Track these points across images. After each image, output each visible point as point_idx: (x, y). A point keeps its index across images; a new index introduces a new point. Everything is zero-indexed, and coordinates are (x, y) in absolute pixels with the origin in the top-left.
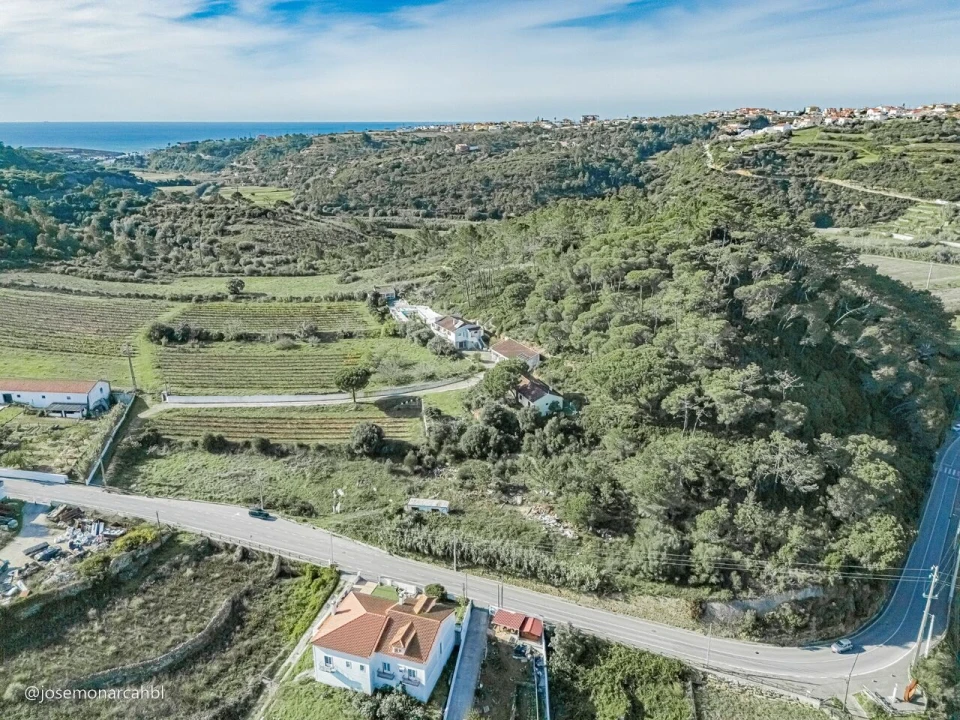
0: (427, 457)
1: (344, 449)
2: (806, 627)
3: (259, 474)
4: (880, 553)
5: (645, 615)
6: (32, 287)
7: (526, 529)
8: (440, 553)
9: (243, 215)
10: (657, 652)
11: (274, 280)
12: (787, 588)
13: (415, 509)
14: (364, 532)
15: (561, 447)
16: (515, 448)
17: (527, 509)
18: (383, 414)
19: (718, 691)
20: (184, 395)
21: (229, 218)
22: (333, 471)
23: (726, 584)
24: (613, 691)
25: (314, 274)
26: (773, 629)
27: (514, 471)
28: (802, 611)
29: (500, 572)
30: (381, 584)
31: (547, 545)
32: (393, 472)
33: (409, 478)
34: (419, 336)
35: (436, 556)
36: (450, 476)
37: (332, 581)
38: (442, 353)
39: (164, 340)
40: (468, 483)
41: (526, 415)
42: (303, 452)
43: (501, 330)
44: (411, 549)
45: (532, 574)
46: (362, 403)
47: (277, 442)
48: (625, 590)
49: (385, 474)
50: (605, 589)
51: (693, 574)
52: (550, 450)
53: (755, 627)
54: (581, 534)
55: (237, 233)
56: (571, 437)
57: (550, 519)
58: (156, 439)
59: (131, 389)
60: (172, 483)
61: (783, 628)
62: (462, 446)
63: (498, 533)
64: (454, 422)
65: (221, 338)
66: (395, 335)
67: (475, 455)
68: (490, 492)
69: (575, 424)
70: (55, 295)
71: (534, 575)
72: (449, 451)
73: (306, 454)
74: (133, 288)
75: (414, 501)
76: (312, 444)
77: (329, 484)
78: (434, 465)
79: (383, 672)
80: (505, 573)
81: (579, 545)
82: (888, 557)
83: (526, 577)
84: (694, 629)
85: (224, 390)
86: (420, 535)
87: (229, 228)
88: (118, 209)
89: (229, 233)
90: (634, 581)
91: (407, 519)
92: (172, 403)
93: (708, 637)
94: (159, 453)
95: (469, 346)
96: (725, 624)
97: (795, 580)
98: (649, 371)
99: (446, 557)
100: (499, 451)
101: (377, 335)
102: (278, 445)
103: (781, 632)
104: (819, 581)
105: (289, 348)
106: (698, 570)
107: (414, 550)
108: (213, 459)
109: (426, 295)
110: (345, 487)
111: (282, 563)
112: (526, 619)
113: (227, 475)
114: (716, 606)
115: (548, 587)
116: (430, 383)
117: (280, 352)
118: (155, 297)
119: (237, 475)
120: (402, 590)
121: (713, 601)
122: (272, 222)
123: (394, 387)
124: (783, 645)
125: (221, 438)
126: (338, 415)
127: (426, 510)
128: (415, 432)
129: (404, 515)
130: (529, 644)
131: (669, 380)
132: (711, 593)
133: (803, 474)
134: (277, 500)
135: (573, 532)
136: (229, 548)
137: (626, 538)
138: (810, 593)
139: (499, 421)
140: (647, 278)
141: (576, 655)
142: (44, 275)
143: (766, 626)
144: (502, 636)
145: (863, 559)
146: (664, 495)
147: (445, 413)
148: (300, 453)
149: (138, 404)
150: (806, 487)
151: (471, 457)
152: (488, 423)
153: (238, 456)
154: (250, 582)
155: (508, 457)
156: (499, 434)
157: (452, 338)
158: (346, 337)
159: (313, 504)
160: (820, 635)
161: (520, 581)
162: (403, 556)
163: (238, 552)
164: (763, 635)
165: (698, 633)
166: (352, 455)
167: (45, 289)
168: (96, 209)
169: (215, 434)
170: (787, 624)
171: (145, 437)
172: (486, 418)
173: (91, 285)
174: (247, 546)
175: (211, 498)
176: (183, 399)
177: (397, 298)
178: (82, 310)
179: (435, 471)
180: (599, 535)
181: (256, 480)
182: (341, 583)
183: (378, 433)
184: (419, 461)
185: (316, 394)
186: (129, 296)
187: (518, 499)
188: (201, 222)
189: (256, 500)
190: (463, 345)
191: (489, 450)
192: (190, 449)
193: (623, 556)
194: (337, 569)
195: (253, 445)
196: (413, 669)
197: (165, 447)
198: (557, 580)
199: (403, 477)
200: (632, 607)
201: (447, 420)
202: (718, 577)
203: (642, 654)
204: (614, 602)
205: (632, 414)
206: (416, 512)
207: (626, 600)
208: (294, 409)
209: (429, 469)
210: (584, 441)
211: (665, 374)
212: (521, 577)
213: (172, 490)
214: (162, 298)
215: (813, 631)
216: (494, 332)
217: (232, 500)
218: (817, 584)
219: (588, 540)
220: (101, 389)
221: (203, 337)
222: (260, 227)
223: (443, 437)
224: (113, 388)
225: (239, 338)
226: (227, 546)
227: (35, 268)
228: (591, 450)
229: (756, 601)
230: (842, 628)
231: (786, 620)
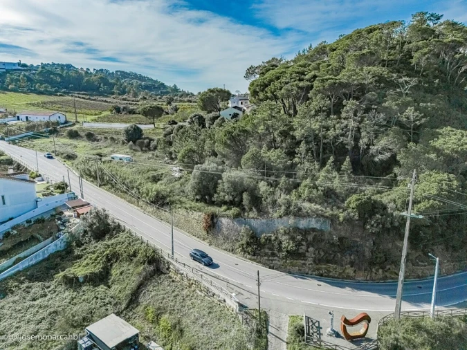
2: (302, 256)
8: (93, 174)
12: (287, 213)
19: (173, 281)
23: (239, 204)
24: (96, 260)
26: (267, 251)
28: (299, 237)
35: (93, 177)
48: (172, 203)
50: (160, 201)
51: (216, 192)
54: (185, 176)
57: (176, 169)
61: (276, 251)
96: (228, 238)
97: (299, 208)
103: (273, 255)
104: (328, 215)
106: (220, 188)
112: (88, 204)
114: (224, 221)
121: (223, 216)
124: (272, 268)
132: (225, 211)
135: (181, 174)
138: (313, 223)
143: (261, 246)
144: (68, 214)
146: (229, 139)
160: (318, 269)
164: (255, 254)
170: (280, 250)
200: (172, 217)
202: (234, 197)
203: (138, 240)
207: (171, 212)
215: (310, 261)
218: (324, 217)
229: (258, 221)
230: (350, 271)
231: (280, 243)
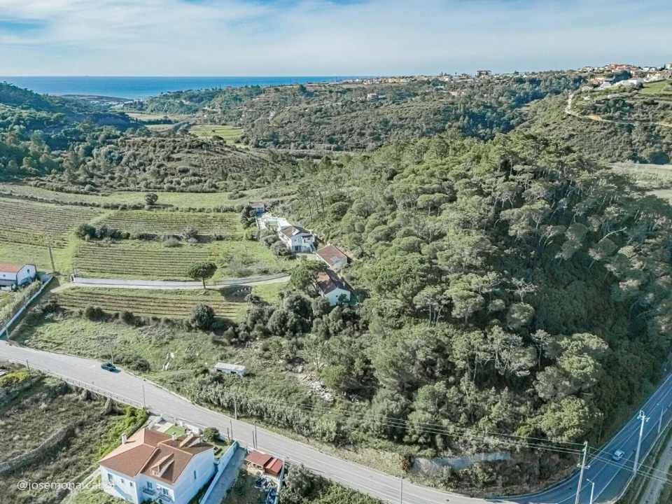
0: (242, 332)
1: (184, 323)
2: (493, 483)
3: (119, 337)
4: (565, 429)
5: (369, 464)
6: (10, 196)
7: (296, 391)
8: (226, 405)
9: (185, 146)
10: (365, 493)
11: (185, 195)
12: (479, 451)
13: (219, 371)
14: (177, 385)
15: (340, 330)
16: (307, 329)
17: (305, 376)
18: (223, 298)
20: (86, 277)
21: (175, 148)
22: (172, 339)
23: (432, 444)
25: (214, 192)
26: (466, 483)
27: (300, 347)
28: (491, 470)
29: (267, 422)
30: (176, 425)
31: (308, 405)
32: (216, 342)
33: (225, 348)
34: (266, 240)
35: (223, 407)
36: (257, 348)
37: (141, 420)
38: (280, 254)
39: (87, 237)
40: (267, 354)
41: (317, 303)
42: (155, 323)
43: (328, 238)
44: (206, 401)
45: (289, 425)
46: (210, 289)
47: (139, 315)
48: (355, 442)
49: (209, 343)
50: (341, 440)
51: (407, 434)
52: (331, 332)
53: (450, 480)
54: (336, 398)
55: (179, 159)
56: (348, 322)
57: (317, 385)
58: (55, 308)
59: (51, 271)
60: (55, 341)
61: (473, 482)
62: (269, 326)
63: (274, 393)
64: (267, 307)
65: (128, 236)
66: (253, 239)
67: (277, 333)
68: (281, 361)
69: (354, 313)
70: (25, 202)
71: (291, 427)
72: (260, 329)
73: (157, 325)
74: (80, 198)
75: (220, 365)
76: (163, 317)
77: (165, 349)
78: (247, 339)
79: (147, 489)
80: (270, 424)
81: (332, 406)
82: (571, 433)
83: (285, 428)
84: (404, 478)
85: (115, 275)
86: (213, 391)
87: (174, 156)
88: (99, 141)
89: (173, 160)
90: (365, 437)
91: (208, 378)
92: (78, 283)
93: (413, 485)
94: (55, 319)
95: (303, 249)
96: (428, 476)
97: (487, 445)
98: (407, 273)
99: (230, 409)
100: (294, 331)
101: (240, 239)
102: (138, 317)
103: (471, 486)
104: (507, 448)
105: (174, 246)
106: (410, 431)
107: (208, 402)
108: (90, 325)
109: (284, 209)
110: (176, 352)
111: (112, 404)
112: (272, 459)
113: (95, 337)
114: (422, 460)
115: (300, 436)
116: (264, 277)
117: (166, 249)
118: (94, 205)
119: (103, 338)
120: (190, 430)
121: (420, 456)
122: (205, 152)
123: (236, 279)
124: (472, 496)
125: (99, 310)
126: (191, 297)
127: (227, 372)
128: (239, 313)
129: (207, 374)
130: (269, 478)
131: (422, 281)
132: (419, 451)
133: (520, 361)
134: (124, 357)
135: (330, 395)
136: (79, 391)
137: (367, 403)
138: (499, 456)
139: (298, 307)
140: (432, 201)
141: (302, 490)
142: (21, 187)
143: (460, 480)
144: (252, 470)
145: (549, 433)
146: (396, 371)
147: (265, 300)
148: (153, 324)
149: (54, 282)
150: (521, 372)
151: (275, 335)
152: (290, 308)
153: (110, 323)
154: (86, 416)
155: (300, 336)
156: (296, 317)
157: (290, 243)
158: (217, 239)
159: (150, 362)
160: (506, 491)
161: (280, 430)
162: (201, 405)
163: (84, 394)
164: (457, 487)
165: (406, 482)
166: (190, 328)
167: (19, 197)
168: (84, 140)
169: (95, 307)
170: (477, 481)
171: (47, 307)
172: (288, 304)
173: (52, 195)
174: (90, 390)
175: (79, 353)
176: (85, 280)
177: (266, 211)
178: (39, 213)
179: (247, 343)
180: (350, 399)
181: (116, 342)
182: (148, 422)
183: (208, 312)
184: (236, 335)
185: (179, 281)
186: (76, 204)
187: (300, 368)
188: (154, 151)
189: (108, 357)
190: (298, 249)
191: (286, 329)
192: (77, 317)
193: (362, 416)
194: (148, 411)
195: (120, 316)
196: (166, 488)
197: (60, 314)
198: (306, 431)
199: (220, 347)
200: (359, 456)
201: (263, 305)
202: (426, 438)
203: (354, 493)
204: (347, 451)
205: (398, 307)
206: (219, 373)
207: (356, 451)
208: (160, 291)
209: (242, 342)
210: (358, 326)
211: (420, 276)
212: (281, 427)
213: (54, 345)
214: (98, 206)
215: (499, 486)
216: (323, 239)
217: (94, 355)
218: (505, 450)
219: (341, 402)
220: (28, 271)
221: (116, 236)
222: (196, 156)
223: (258, 317)
224: (39, 270)
225: (141, 237)
226: (77, 388)
227: (17, 182)
228: (362, 333)
229: (454, 459)
230: (526, 487)
231: (476, 476)
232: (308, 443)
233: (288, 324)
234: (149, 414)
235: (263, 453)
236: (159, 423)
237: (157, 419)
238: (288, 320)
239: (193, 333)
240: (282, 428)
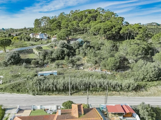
0: (40, 62)
7: (93, 74)
8: (61, 88)
13: (42, 75)
17: (87, 70)
29: (92, 91)
30: (34, 110)
33: (35, 69)
35: (60, 91)
36: (52, 66)
40: (60, 66)
48: (145, 86)
49: (23, 69)
54: (113, 73)
62: (54, 55)
67: (60, 58)
68: (70, 67)
72: (49, 58)
75: (41, 73)
80: (94, 91)
81: (115, 76)
83: (104, 90)
95: (44, 39)
100: (69, 55)
107: (47, 90)
115: (114, 92)
120: (48, 110)
123: (21, 48)
127: (47, 75)
128: (32, 57)
135: (109, 73)
137: (129, 70)
151: (58, 59)
152: (62, 48)
155: (72, 57)
157: (38, 37)
162: (41, 95)
166: (6, 65)
172: (61, 46)
179: (45, 65)
180: (119, 72)
184: (37, 63)
187: (82, 68)
190: (42, 39)
191: (65, 55)
199: (31, 69)
201: (45, 50)
207: (146, 90)
209: (42, 65)
216: (51, 36)
219: (116, 74)
223: (45, 54)
232: (120, 95)
233: (66, 52)
234: (5, 110)
235: (114, 105)
236: (18, 113)
237: (14, 111)
238: (65, 51)
239: (8, 67)
240: (102, 91)
